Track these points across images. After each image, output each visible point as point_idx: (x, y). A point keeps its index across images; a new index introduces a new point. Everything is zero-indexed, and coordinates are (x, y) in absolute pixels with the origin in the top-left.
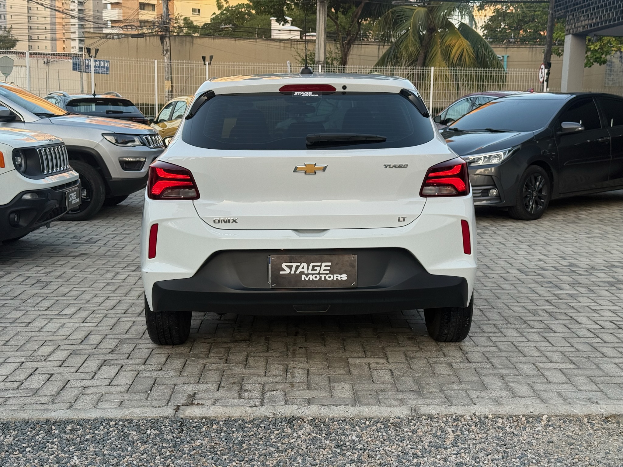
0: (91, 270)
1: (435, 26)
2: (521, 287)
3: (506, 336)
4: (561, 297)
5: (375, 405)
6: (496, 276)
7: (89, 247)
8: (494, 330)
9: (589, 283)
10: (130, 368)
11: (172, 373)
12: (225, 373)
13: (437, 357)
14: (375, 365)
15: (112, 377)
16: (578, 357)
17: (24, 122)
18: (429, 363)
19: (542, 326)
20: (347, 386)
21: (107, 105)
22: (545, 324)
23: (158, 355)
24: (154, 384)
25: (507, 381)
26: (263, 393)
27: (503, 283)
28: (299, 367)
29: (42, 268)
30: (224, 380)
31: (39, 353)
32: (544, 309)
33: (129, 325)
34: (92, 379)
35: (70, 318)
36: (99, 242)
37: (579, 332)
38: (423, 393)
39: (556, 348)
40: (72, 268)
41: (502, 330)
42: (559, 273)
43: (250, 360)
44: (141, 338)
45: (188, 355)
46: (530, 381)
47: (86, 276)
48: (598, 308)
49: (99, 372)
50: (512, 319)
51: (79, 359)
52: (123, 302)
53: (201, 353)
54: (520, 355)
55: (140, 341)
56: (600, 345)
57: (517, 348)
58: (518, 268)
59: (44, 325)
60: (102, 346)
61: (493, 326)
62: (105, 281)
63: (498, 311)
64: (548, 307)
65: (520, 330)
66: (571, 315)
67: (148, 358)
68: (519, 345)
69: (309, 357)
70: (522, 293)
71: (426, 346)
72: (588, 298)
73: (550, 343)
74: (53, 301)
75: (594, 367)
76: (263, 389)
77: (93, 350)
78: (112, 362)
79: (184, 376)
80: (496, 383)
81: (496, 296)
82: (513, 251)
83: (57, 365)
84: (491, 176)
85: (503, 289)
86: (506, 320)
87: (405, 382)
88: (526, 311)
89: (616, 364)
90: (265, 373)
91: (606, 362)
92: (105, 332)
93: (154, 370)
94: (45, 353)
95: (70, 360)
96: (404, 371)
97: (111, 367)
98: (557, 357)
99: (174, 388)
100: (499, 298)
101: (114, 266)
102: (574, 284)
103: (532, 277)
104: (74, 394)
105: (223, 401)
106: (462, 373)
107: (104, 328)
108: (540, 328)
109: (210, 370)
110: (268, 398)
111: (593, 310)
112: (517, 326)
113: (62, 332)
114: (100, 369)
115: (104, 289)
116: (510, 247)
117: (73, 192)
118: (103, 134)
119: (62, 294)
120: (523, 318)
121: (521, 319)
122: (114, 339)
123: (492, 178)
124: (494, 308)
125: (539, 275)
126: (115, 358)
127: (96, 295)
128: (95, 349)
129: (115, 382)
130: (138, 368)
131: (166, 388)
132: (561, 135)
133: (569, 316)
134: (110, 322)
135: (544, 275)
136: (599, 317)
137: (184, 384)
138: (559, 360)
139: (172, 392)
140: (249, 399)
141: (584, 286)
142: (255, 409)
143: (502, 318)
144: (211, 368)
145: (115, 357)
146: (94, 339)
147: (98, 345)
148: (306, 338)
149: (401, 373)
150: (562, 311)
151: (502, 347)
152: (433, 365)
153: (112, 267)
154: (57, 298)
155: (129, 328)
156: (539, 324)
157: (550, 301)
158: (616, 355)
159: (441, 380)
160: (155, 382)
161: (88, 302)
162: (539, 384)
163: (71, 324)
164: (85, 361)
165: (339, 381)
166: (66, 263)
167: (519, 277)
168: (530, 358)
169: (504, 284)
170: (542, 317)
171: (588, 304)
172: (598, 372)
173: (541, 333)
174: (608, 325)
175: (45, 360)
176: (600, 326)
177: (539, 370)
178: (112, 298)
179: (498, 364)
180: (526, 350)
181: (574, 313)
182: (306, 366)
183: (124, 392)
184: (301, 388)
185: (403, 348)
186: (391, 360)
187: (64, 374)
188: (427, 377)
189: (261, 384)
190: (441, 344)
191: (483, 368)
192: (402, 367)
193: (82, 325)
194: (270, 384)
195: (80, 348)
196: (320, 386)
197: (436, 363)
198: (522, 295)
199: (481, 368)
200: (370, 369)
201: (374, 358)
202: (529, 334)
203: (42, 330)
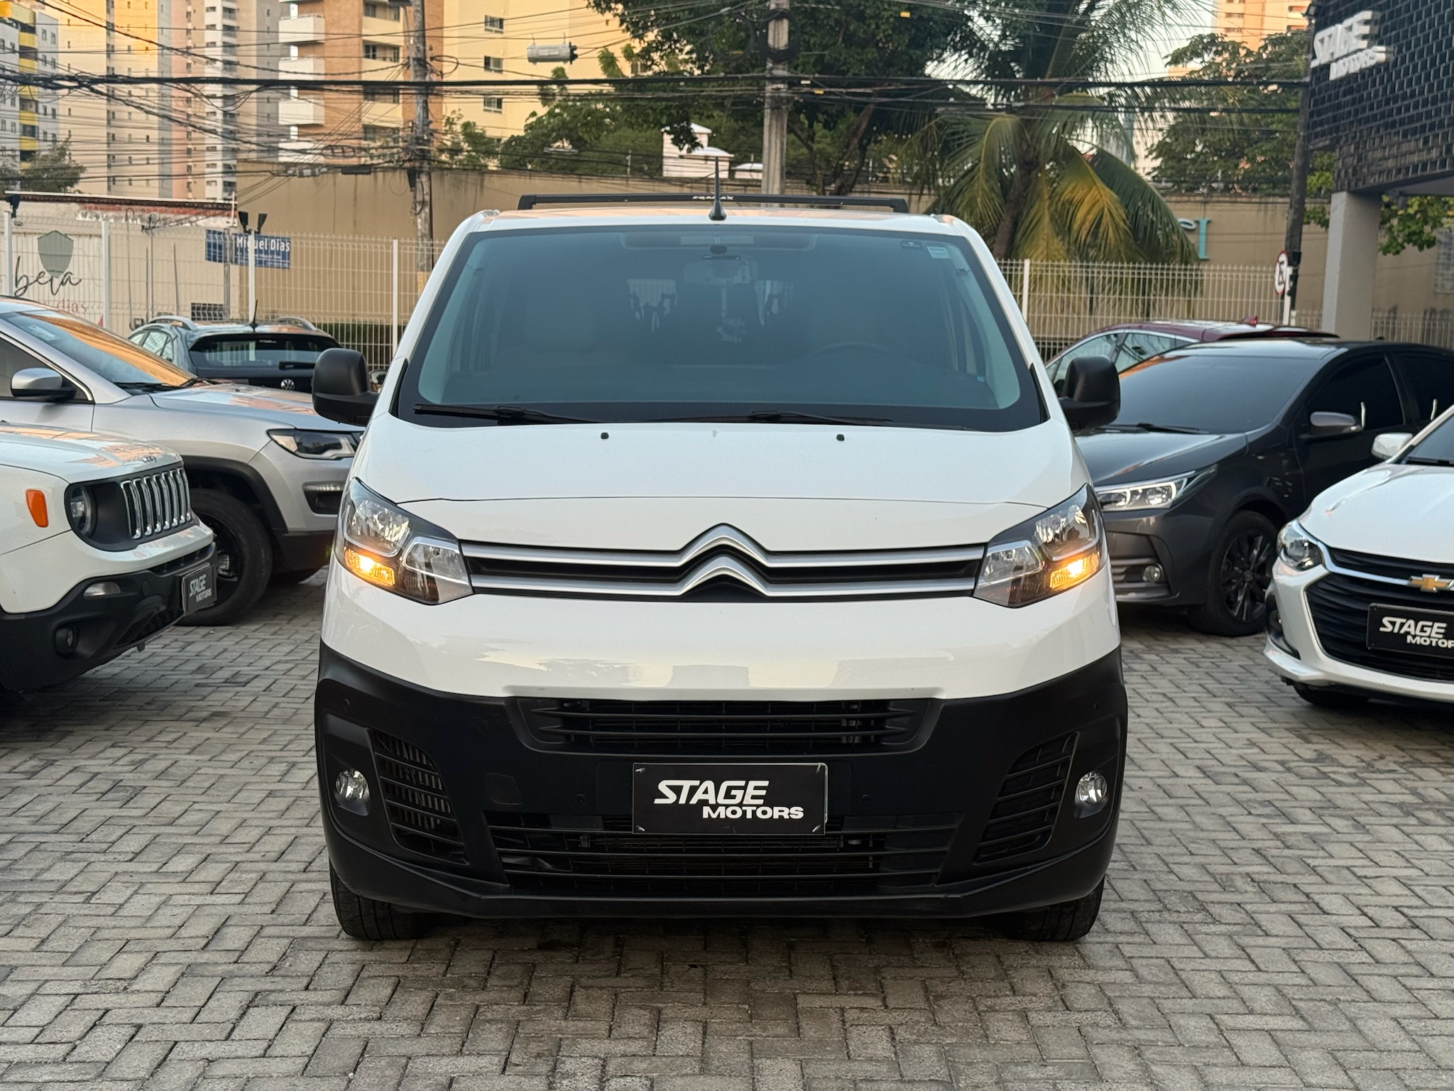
0: (234, 757)
1: (1037, 157)
2: (1203, 814)
3: (1155, 943)
4: (1291, 840)
6: (1147, 785)
7: (232, 694)
8: (1130, 925)
9: (1356, 806)
10: (310, 1013)
11: (404, 1029)
12: (520, 1030)
13: (997, 996)
14: (857, 1014)
15: (271, 1035)
16: (1311, 1000)
17: (93, 403)
18: (976, 1009)
19: (1240, 917)
20: (791, 1067)
21: (283, 348)
22: (1247, 912)
23: (373, 981)
24: (362, 1055)
25: (1149, 1059)
26: (602, 1081)
27: (1161, 802)
28: (686, 1015)
29: (124, 751)
30: (517, 1046)
31: (113, 971)
32: (1248, 875)
33: (314, 899)
34: (227, 1039)
35: (184, 881)
36: (255, 683)
37: (1321, 936)
39: (1265, 975)
40: (192, 751)
41: (1148, 926)
42: (1291, 778)
43: (579, 995)
44: (340, 935)
45: (441, 980)
46: (1198, 1060)
47: (222, 772)
48: (1370, 872)
49: (242, 1023)
50: (1173, 898)
51: (199, 990)
52: (302, 840)
53: (470, 977)
54: (1184, 993)
55: (337, 943)
56: (1365, 969)
57: (1177, 974)
58: (1199, 763)
59: (125, 898)
60: (251, 955)
61: (1129, 916)
62: (264, 786)
63: (1144, 876)
64: (1258, 869)
65: (1190, 928)
66: (1307, 889)
67: (352, 988)
68: (1182, 966)
69: (709, 990)
70: (1202, 830)
71: (973, 967)
72: (1352, 844)
73: (1253, 962)
74: (148, 838)
75: (1346, 1026)
76: (602, 1071)
77: (231, 967)
78: (272, 997)
79: (429, 1035)
80: (1124, 1064)
81: (1143, 837)
82: (1192, 718)
83: (150, 1004)
84: (1147, 536)
85: (1160, 819)
87: (919, 1058)
88: (1207, 878)
89: (1395, 1019)
90: (610, 1030)
91: (1375, 1015)
92: (260, 920)
93: (365, 1019)
94: (125, 972)
95: (180, 991)
96: (919, 1030)
97: (269, 1010)
98: (1264, 999)
99: (407, 1065)
100: (1148, 843)
101: (285, 746)
102: (1322, 808)
103: (1229, 789)
104: (187, 1076)
106: (1049, 1038)
107: (257, 909)
108: (1235, 924)
109: (489, 1021)
111: (1359, 877)
112: (1183, 917)
113: (165, 917)
114: (245, 1013)
115: (262, 807)
116: (1186, 707)
117: (197, 576)
118: (269, 432)
119: (166, 821)
120: (1199, 896)
121: (1195, 898)
122: (278, 937)
123: (1150, 541)
124: (1135, 869)
125: (1245, 782)
126: (279, 987)
127: (242, 824)
128: (235, 962)
129: (277, 1050)
130: (329, 1012)
131: (390, 1065)
132: (1310, 442)
133: (1304, 893)
134: (271, 893)
135: (1255, 784)
136: (1369, 897)
137: (428, 1055)
138: (1269, 1008)
139: (403, 1076)
141: (1344, 813)
143: (1152, 897)
144: (489, 1016)
145: (280, 983)
146: (235, 937)
147: (243, 952)
148: (705, 942)
149: (912, 1034)
150: (1289, 879)
151: (1144, 972)
152: (986, 1016)
153: (282, 750)
154: (156, 830)
155: (312, 908)
156: (1233, 913)
157: (1264, 853)
158: (1398, 997)
159: (1000, 1054)
160: (365, 1049)
161: (224, 841)
162: (1218, 1069)
163: (185, 896)
164: (213, 993)
165: (773, 1054)
166: (180, 738)
167: (1199, 789)
168: (1205, 1001)
169: (1163, 805)
170: (1241, 893)
171: (1349, 863)
172: (1354, 1041)
173: (1235, 937)
174: (1390, 918)
175: (125, 989)
176: (1371, 919)
177: (1222, 1032)
178: (277, 831)
179: (1131, 1015)
180: (1197, 980)
181: (1315, 884)
182: (702, 1013)
183: (296, 1073)
184: (688, 1071)
185: (921, 970)
186: (892, 1003)
187: (165, 1027)
188: (969, 1045)
189: (600, 1058)
190: (1007, 963)
191: (1096, 1025)
192: (915, 1018)
193: (210, 899)
194: (619, 1060)
195: (202, 961)
196: (729, 1065)
197: (992, 1009)
198: (1202, 835)
199: (1092, 1026)
200: (844, 1022)
201: (856, 995)
202: (1209, 937)
203: (121, 913)
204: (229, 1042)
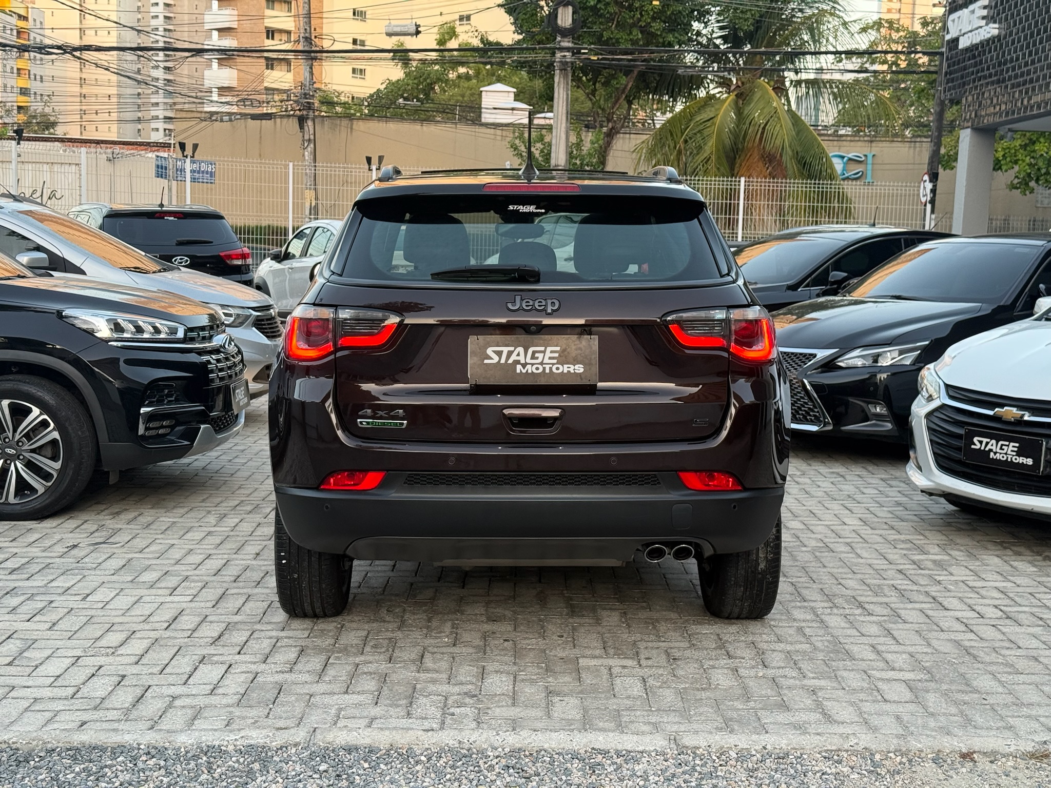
3: (827, 627)
4: (924, 565)
5: (614, 731)
10: (242, 668)
11: (307, 677)
12: (387, 679)
13: (717, 659)
14: (620, 670)
15: (215, 682)
16: (935, 662)
18: (702, 667)
19: (886, 611)
20: (574, 702)
22: (891, 608)
23: (285, 649)
24: (279, 693)
25: (821, 697)
26: (444, 709)
28: (502, 670)
30: (385, 688)
31: (104, 643)
32: (893, 585)
33: (241, 600)
34: (185, 684)
35: (151, 588)
37: (943, 623)
38: (690, 715)
41: (823, 617)
43: (428, 657)
44: (260, 622)
45: (332, 649)
46: (855, 698)
48: (978, 584)
49: (195, 674)
50: (840, 600)
51: (164, 654)
52: (233, 563)
53: (352, 647)
54: (846, 657)
55: (258, 627)
56: (973, 643)
57: (842, 646)
59: (111, 598)
60: (200, 633)
61: (810, 611)
63: (820, 586)
64: (900, 582)
65: (852, 618)
67: (270, 653)
68: (846, 641)
69: (517, 655)
70: (862, 558)
71: (702, 641)
72: (966, 567)
73: (895, 639)
74: (125, 560)
75: (958, 678)
76: (444, 704)
77: (186, 640)
78: (215, 658)
79: (324, 681)
80: (804, 700)
81: (820, 562)
83: (131, 662)
85: (832, 551)
86: (831, 601)
87: (663, 696)
88: (864, 587)
90: (450, 679)
91: (978, 671)
92: (205, 612)
93: (280, 671)
94: (112, 643)
95: (151, 654)
96: (663, 680)
97: (214, 666)
98: (902, 661)
99: (309, 700)
100: (824, 566)
102: (946, 544)
103: (881, 532)
104: (158, 706)
105: (382, 721)
106: (753, 685)
107: (202, 605)
108: (883, 616)
109: (366, 673)
110: (452, 718)
111: (970, 587)
112: (847, 611)
113: (138, 610)
114: (196, 668)
115: (203, 542)
119: (137, 550)
120: (859, 598)
121: (855, 599)
122: (218, 622)
124: (814, 582)
125: (892, 528)
126: (220, 652)
127: (190, 552)
128: (188, 637)
129: (220, 690)
130: (255, 668)
131: (298, 700)
133: (931, 597)
134: (211, 595)
135: (900, 530)
137: (324, 693)
138: (905, 667)
139: (307, 707)
140: (422, 718)
141: (961, 548)
142: (431, 734)
143: (825, 598)
144: (366, 670)
146: (188, 622)
147: (194, 631)
148: (515, 626)
149: (658, 682)
150: (922, 588)
151: (819, 645)
152: (709, 671)
154: (130, 556)
155: (241, 604)
156: (882, 609)
157: (905, 572)
158: (994, 660)
159: (718, 694)
160: (280, 690)
161: (178, 562)
162: (869, 704)
163: (152, 598)
164: (174, 656)
165: (562, 693)
167: (859, 532)
168: (860, 662)
170: (888, 597)
173: (882, 623)
175: (113, 653)
176: (978, 613)
177: (871, 681)
178: (215, 557)
179: (809, 670)
180: (855, 650)
181: (940, 591)
182: (513, 669)
183: (233, 705)
184: (504, 704)
185: (664, 643)
186: (644, 663)
187: (142, 676)
188: (698, 689)
189: (443, 696)
190: (725, 637)
191: (785, 676)
192: (660, 672)
193: (169, 599)
194: (456, 697)
195: (166, 636)
196: (532, 700)
197: (713, 667)
199: (782, 677)
200: (611, 674)
201: (619, 658)
202: (864, 624)
203: (108, 607)
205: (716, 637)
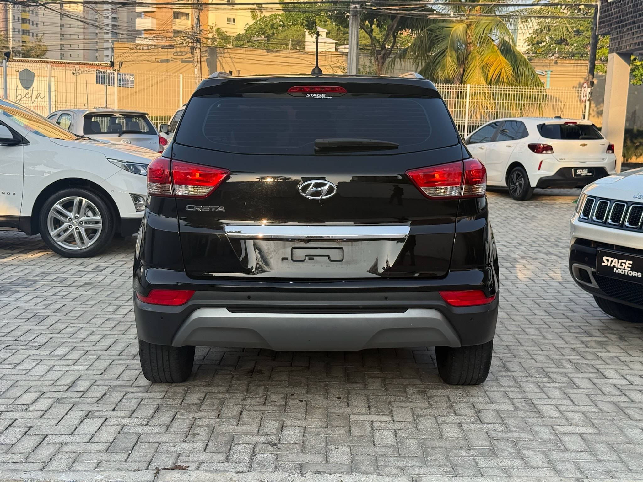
0: (92, 303)
1: (473, 41)
2: (547, 332)
3: (524, 391)
4: (589, 344)
5: (372, 474)
7: (95, 275)
8: (513, 383)
9: (621, 329)
10: (114, 421)
11: (158, 429)
12: (214, 431)
13: (447, 416)
14: (379, 424)
15: (94, 433)
16: (601, 419)
18: (437, 422)
19: (565, 379)
22: (569, 378)
23: (146, 407)
24: (137, 442)
25: (521, 447)
26: (253, 454)
29: (41, 300)
30: (212, 438)
31: (21, 401)
32: (569, 360)
33: (121, 369)
34: (72, 433)
35: (61, 359)
37: (605, 389)
38: (427, 460)
39: (577, 407)
40: (73, 300)
41: (521, 383)
43: (245, 414)
44: (132, 385)
45: (179, 406)
46: (545, 448)
47: (86, 309)
49: (80, 426)
50: (533, 370)
51: (62, 410)
52: (120, 341)
53: (193, 405)
56: (626, 405)
57: (535, 406)
59: (33, 367)
60: (89, 394)
61: (512, 379)
62: (106, 316)
63: (519, 360)
64: (574, 357)
66: (598, 367)
67: (135, 410)
68: (537, 403)
69: (308, 412)
71: (436, 402)
72: (619, 346)
73: (572, 401)
74: (47, 339)
75: (618, 432)
76: (253, 451)
77: (78, 399)
78: (96, 414)
79: (170, 433)
80: (509, 449)
82: (543, 289)
83: (37, 417)
86: (526, 371)
87: (408, 445)
88: (550, 361)
89: (641, 429)
90: (259, 431)
91: (631, 427)
92: (95, 378)
93: (140, 424)
95: (52, 410)
96: (409, 432)
97: (94, 420)
98: (577, 419)
99: (158, 447)
100: (522, 345)
102: (604, 330)
103: (560, 320)
104: (50, 451)
105: (208, 464)
106: (473, 437)
107: (94, 373)
108: (562, 382)
109: (200, 426)
110: (258, 462)
111: (622, 362)
112: (538, 379)
113: (50, 376)
114: (82, 421)
115: (103, 326)
116: (540, 284)
119: (56, 331)
120: (546, 369)
121: (544, 369)
122: (103, 386)
124: (515, 357)
125: (567, 318)
126: (100, 409)
128: (80, 397)
129: (96, 439)
130: (123, 421)
131: (149, 447)
133: (596, 369)
134: (102, 365)
136: (628, 371)
137: (169, 442)
138: (580, 423)
139: (155, 453)
140: (236, 462)
142: (241, 475)
143: (523, 369)
144: (200, 423)
145: (101, 407)
146: (82, 385)
147: (85, 392)
148: (308, 389)
149: (405, 434)
150: (589, 363)
151: (519, 405)
152: (442, 426)
153: (116, 300)
154: (52, 335)
155: (121, 372)
156: (562, 377)
158: (642, 418)
159: (448, 444)
160: (138, 439)
161: (83, 340)
162: (555, 452)
163: (61, 366)
164: (68, 412)
165: (337, 443)
166: (68, 294)
167: (545, 320)
171: (618, 355)
172: (621, 439)
174: (637, 381)
175: (26, 409)
176: (629, 381)
177: (557, 435)
178: (109, 336)
179: (512, 426)
180: (544, 409)
181: (602, 364)
182: (304, 423)
183: (103, 450)
184: (295, 451)
185: (411, 403)
186: (396, 419)
187: (43, 428)
188: (433, 440)
189: (252, 444)
190: (452, 400)
191: (495, 430)
192: (407, 426)
193: (72, 368)
194: (262, 445)
195: (65, 396)
196: (315, 448)
197: (444, 422)
198: (547, 341)
199: (493, 431)
200: (372, 428)
201: (379, 415)
202: (550, 389)
203: (29, 373)
204: (72, 435)
205: (447, 399)
